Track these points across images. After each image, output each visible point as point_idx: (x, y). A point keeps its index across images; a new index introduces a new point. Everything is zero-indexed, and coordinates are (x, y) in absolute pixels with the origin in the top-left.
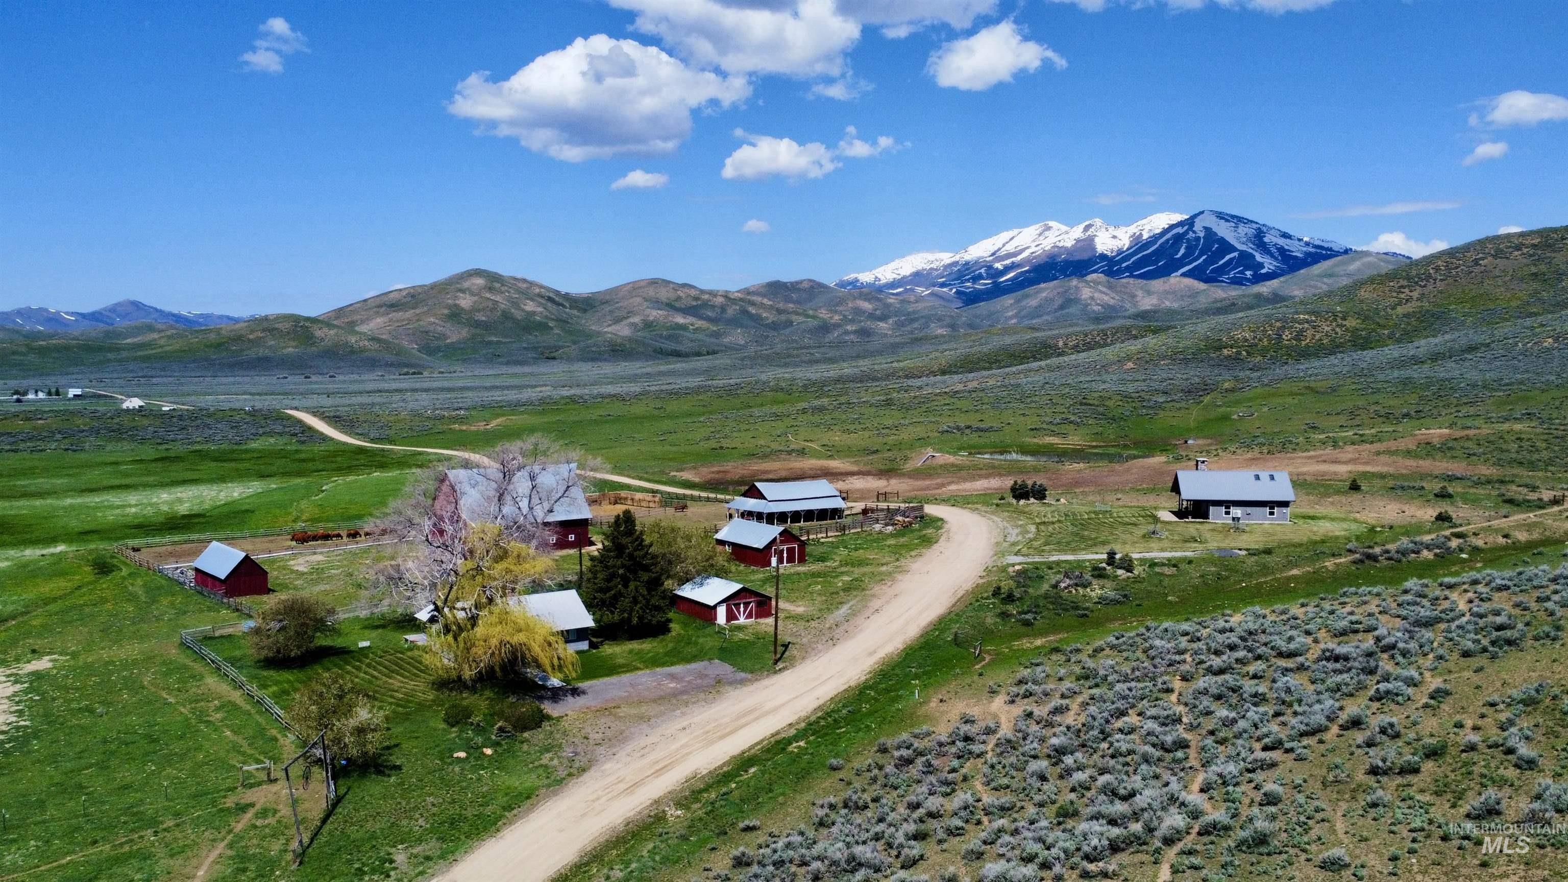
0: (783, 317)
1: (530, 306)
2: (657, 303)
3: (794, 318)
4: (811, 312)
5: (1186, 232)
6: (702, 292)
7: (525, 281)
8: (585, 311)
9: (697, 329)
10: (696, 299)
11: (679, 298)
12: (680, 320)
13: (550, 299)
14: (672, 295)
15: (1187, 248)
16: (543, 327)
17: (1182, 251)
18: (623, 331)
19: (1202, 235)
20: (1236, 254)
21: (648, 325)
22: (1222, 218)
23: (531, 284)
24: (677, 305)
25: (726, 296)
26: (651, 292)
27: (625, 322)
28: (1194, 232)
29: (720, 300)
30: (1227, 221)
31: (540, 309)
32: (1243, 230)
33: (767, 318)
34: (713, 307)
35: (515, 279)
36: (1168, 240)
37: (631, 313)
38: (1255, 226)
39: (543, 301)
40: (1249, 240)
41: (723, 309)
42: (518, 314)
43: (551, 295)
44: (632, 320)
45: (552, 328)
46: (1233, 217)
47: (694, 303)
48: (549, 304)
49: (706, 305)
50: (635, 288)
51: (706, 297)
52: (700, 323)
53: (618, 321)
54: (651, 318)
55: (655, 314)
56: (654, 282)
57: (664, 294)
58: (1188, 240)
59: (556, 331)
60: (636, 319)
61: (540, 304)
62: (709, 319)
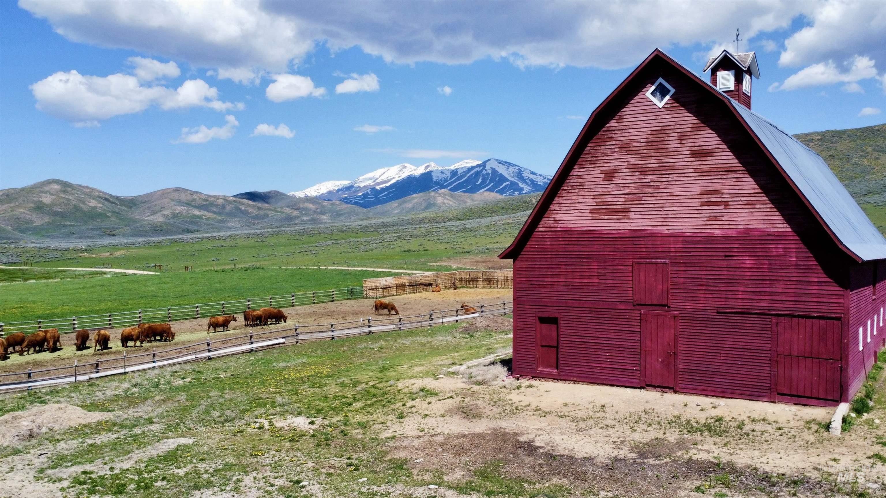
0: (262, 213)
1: (93, 203)
2: (181, 203)
3: (269, 212)
4: (279, 209)
5: (482, 171)
6: (210, 196)
7: (88, 188)
8: (131, 207)
9: (208, 218)
10: (206, 200)
11: (194, 200)
12: (197, 212)
13: (106, 199)
14: (189, 198)
15: (482, 179)
16: (103, 216)
17: (480, 181)
18: (158, 219)
19: (490, 172)
20: (508, 183)
21: (175, 216)
22: (500, 163)
23: (93, 189)
24: (193, 204)
25: (225, 198)
26: (176, 196)
27: (159, 214)
28: (486, 170)
29: (221, 201)
30: (503, 164)
31: (100, 205)
32: (511, 170)
33: (252, 212)
34: (217, 205)
35: (81, 186)
36: (472, 175)
37: (163, 208)
38: (517, 168)
39: (102, 200)
40: (515, 175)
41: (223, 207)
42: (85, 208)
43: (107, 197)
44: (164, 213)
45: (109, 217)
46: (506, 162)
47: (204, 203)
48: (106, 203)
49: (212, 204)
50: (164, 193)
51: (212, 199)
52: (209, 215)
53: (154, 213)
54: (177, 212)
55: (179, 209)
56: (177, 190)
57: (184, 197)
58: (483, 175)
59: (113, 219)
60: (167, 212)
61: (100, 202)
62: (214, 212)
